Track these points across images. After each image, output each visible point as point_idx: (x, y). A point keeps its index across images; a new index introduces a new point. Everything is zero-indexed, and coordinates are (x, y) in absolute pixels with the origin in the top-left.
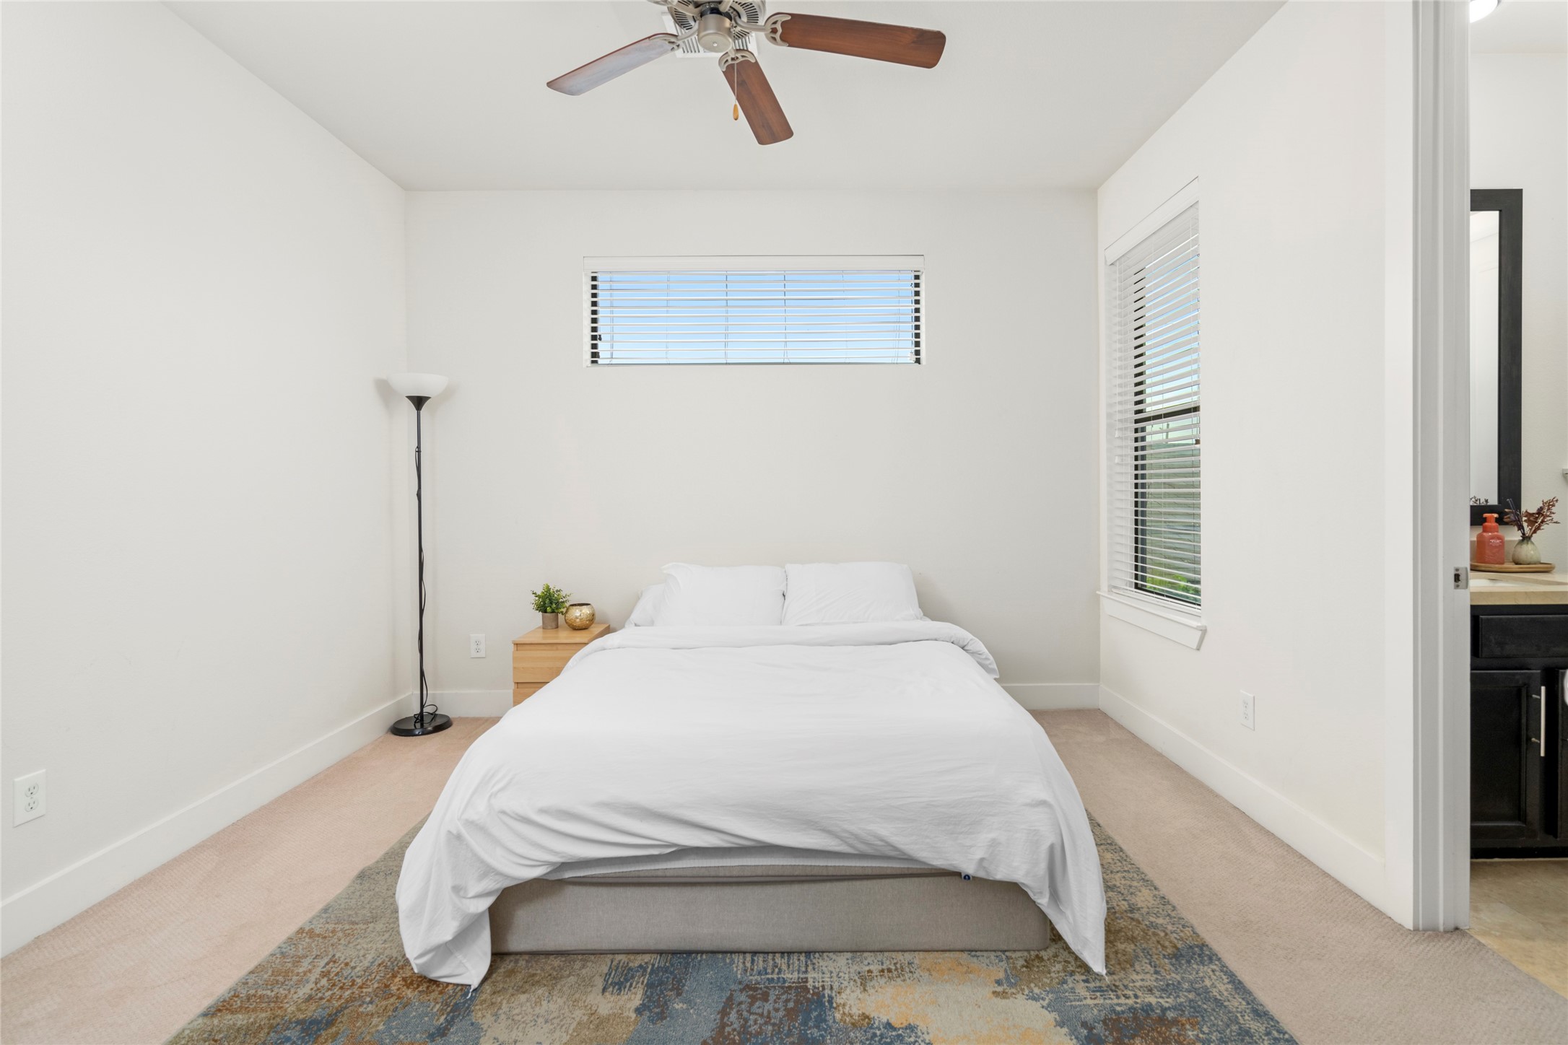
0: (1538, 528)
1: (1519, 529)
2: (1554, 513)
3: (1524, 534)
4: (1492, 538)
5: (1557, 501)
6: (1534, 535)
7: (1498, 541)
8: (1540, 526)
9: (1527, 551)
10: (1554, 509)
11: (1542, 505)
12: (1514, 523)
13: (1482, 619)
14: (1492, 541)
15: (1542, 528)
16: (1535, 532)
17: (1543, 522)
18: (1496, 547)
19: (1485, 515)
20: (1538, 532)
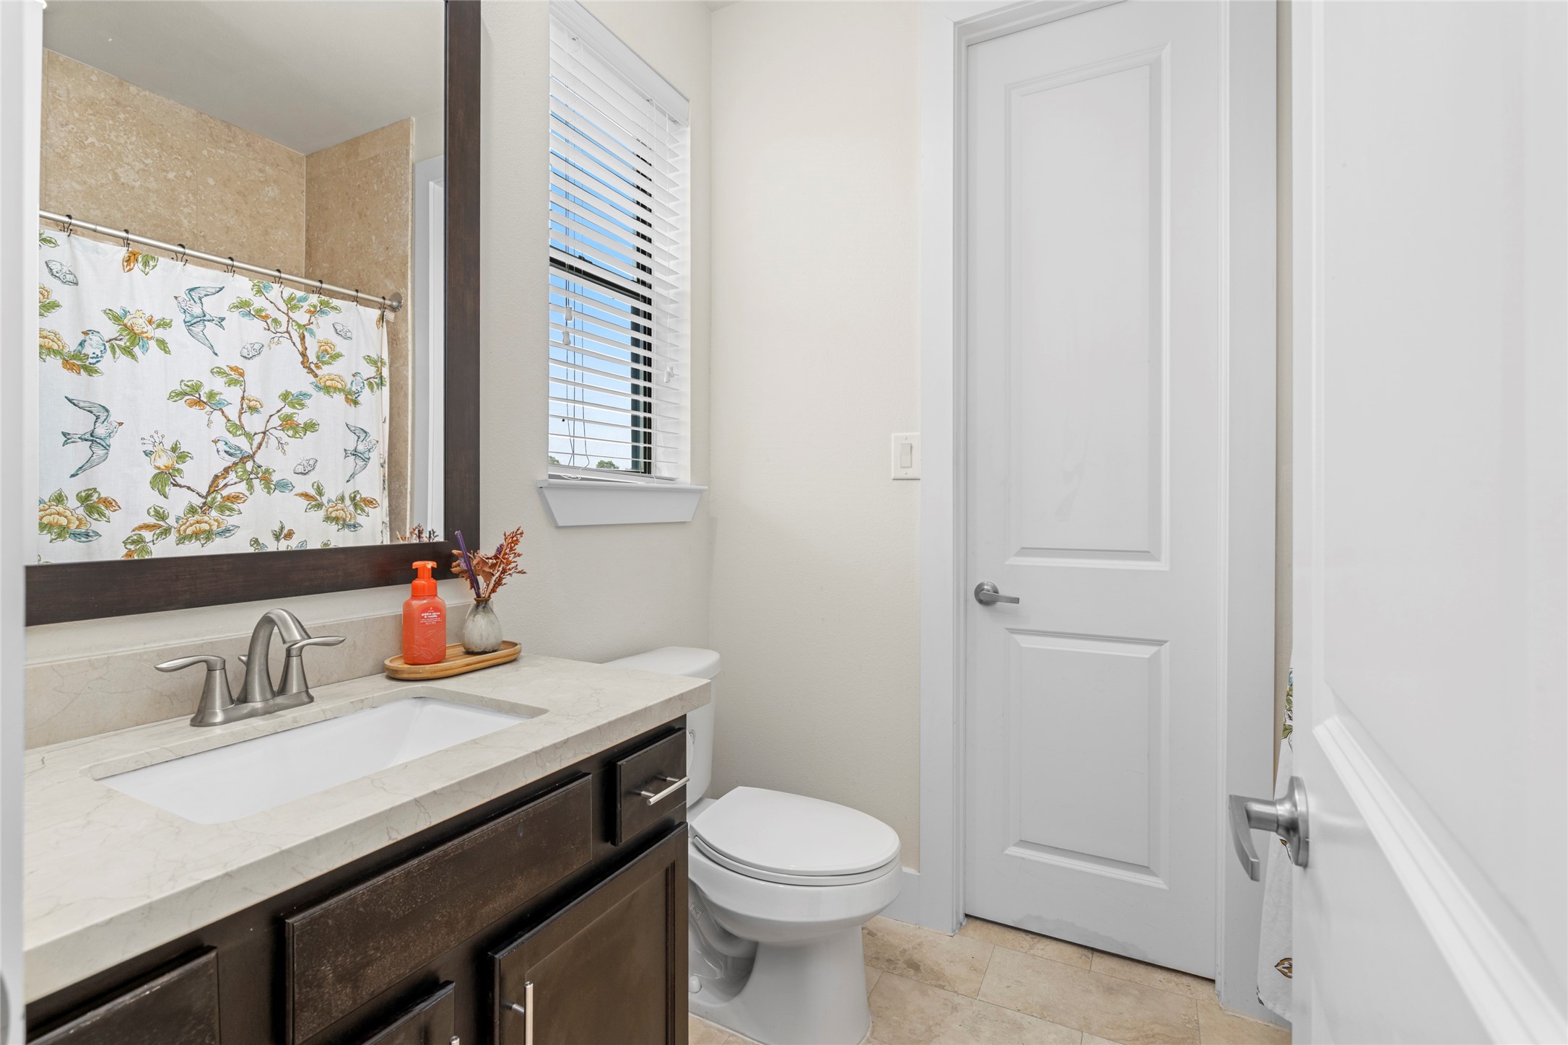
0: (499, 583)
1: (472, 586)
2: (519, 555)
3: (478, 595)
4: (426, 610)
5: (522, 533)
6: (492, 595)
7: (435, 615)
8: (500, 579)
9: (480, 630)
10: (518, 549)
11: (502, 541)
12: (465, 575)
13: (288, 923)
14: (425, 615)
15: (504, 581)
16: (493, 591)
17: (504, 571)
18: (431, 626)
19: (416, 564)
20: (500, 589)
